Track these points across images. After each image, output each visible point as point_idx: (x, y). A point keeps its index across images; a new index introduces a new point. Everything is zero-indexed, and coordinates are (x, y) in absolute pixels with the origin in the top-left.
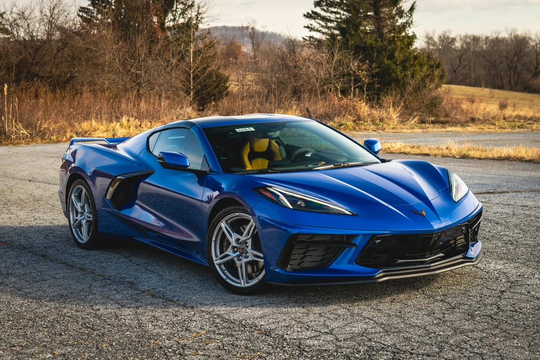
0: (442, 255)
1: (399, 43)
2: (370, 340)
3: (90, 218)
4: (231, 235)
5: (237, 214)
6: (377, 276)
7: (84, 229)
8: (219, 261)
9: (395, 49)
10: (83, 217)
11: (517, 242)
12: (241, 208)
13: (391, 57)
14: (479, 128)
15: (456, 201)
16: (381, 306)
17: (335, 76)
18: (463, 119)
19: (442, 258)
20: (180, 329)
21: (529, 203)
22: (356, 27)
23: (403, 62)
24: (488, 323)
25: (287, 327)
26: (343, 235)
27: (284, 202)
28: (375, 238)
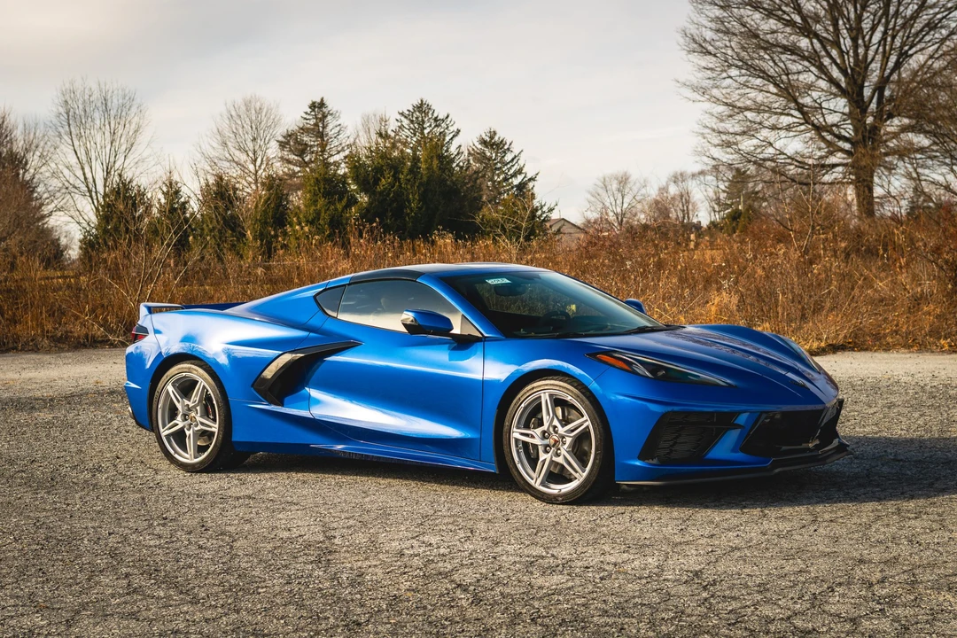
6: (769, 467)
7: (192, 441)
10: (189, 421)
27: (641, 370)
28: (764, 416)
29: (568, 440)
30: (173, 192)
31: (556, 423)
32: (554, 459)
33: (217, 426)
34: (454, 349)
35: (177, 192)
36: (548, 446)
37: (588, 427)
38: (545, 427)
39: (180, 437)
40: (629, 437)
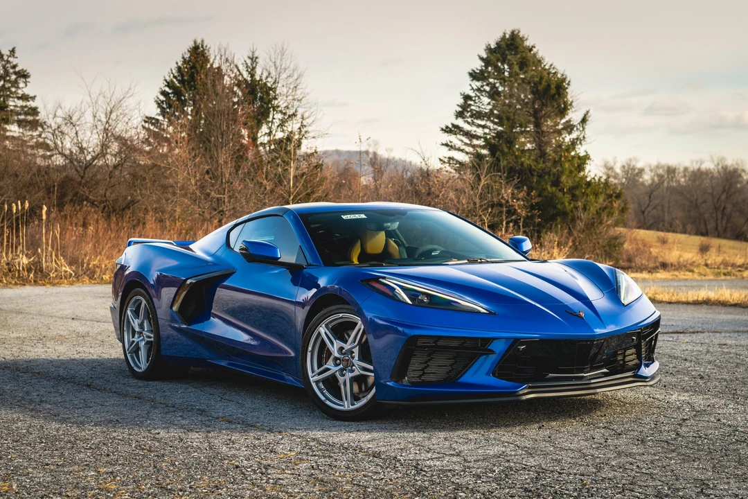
0: (605, 370)
1: (567, 165)
2: (508, 461)
3: (150, 337)
4: (332, 343)
5: (341, 315)
6: (521, 392)
7: (143, 354)
8: (317, 378)
9: (562, 172)
10: (142, 338)
11: (709, 376)
12: (346, 306)
13: (556, 183)
14: (672, 275)
15: (626, 303)
16: (525, 433)
17: (481, 206)
18: (652, 265)
19: (606, 375)
20: (262, 451)
21: (729, 342)
22: (510, 142)
23: (572, 189)
24: (663, 447)
25: (402, 449)
26: (477, 339)
27: (403, 297)
28: (518, 343)
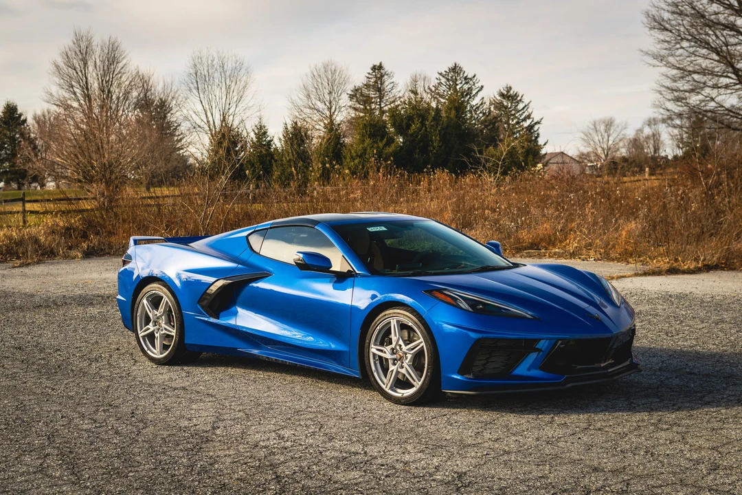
6: (562, 382)
15: (619, 305)
26: (521, 340)
27: (464, 305)
28: (560, 342)
29: (409, 356)
30: (262, 133)
31: (401, 342)
32: (399, 370)
33: (175, 331)
34: (335, 282)
35: (265, 133)
36: (396, 359)
37: (423, 347)
38: (393, 346)
39: (151, 337)
40: (452, 357)
